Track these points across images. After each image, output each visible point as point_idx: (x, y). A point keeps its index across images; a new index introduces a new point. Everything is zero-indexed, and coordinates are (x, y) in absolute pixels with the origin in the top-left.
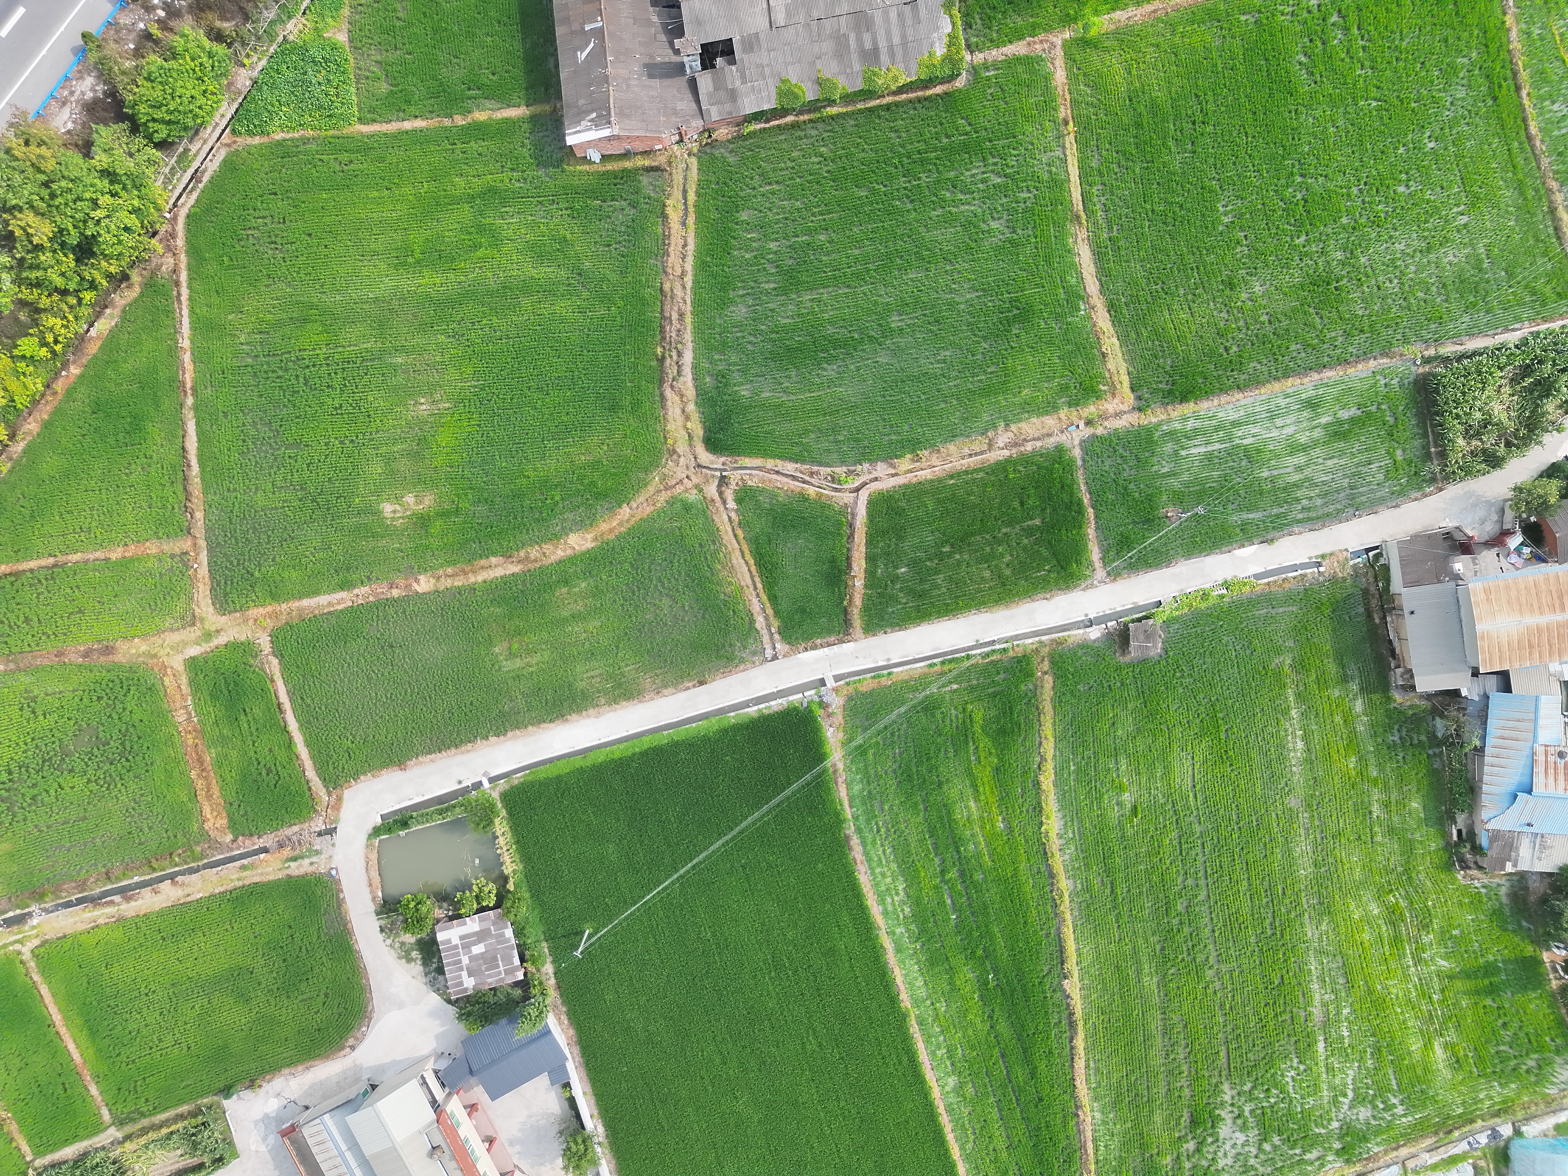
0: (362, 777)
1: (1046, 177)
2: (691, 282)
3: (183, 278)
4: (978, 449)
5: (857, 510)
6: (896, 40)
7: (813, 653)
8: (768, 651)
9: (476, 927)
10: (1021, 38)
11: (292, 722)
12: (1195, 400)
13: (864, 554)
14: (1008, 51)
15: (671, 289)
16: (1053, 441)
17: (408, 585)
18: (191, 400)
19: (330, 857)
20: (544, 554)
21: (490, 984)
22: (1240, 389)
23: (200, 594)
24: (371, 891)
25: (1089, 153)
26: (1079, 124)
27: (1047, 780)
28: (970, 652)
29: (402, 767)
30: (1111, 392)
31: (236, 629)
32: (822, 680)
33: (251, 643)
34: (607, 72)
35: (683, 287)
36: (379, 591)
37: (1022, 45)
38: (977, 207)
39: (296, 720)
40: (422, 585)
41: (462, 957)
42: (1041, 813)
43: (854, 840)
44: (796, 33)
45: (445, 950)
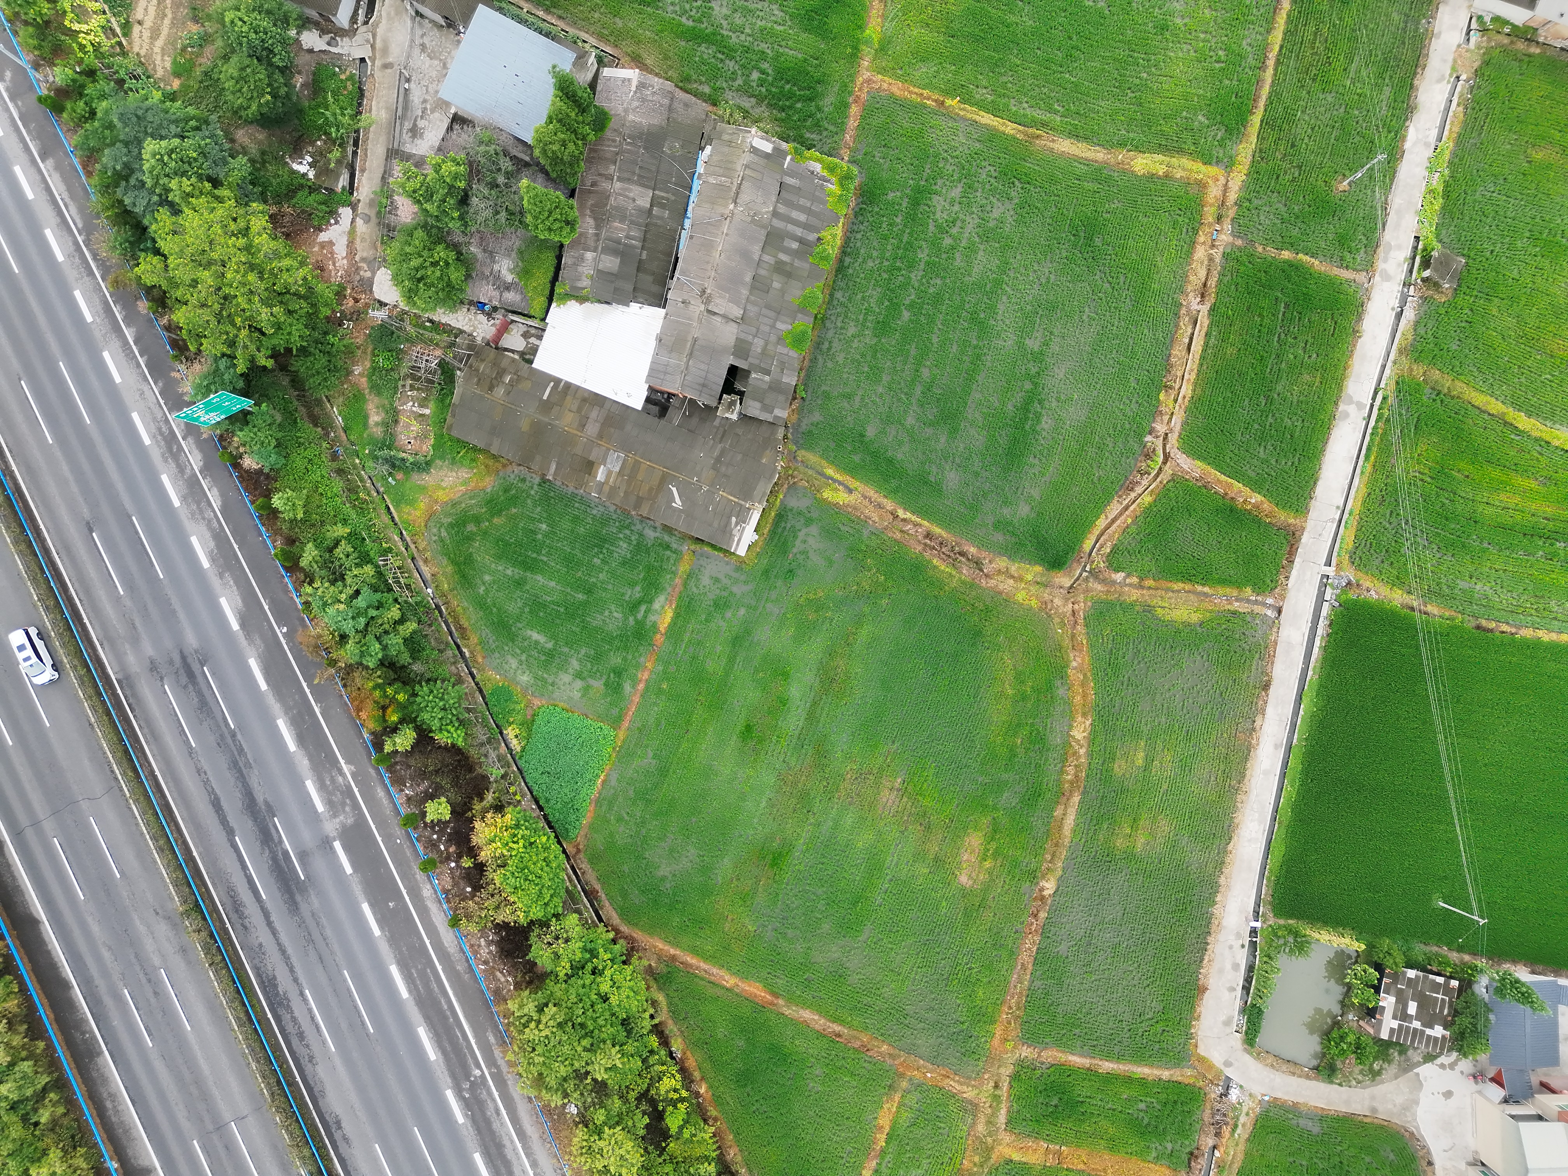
0: (1193, 1031)
1: (979, 146)
2: (905, 509)
3: (672, 951)
4: (1190, 331)
5: (1185, 467)
6: (802, 218)
7: (1294, 573)
8: (1269, 613)
9: (1392, 999)
10: (847, 106)
11: (1111, 1065)
12: (1252, 113)
13: (1230, 480)
14: (852, 123)
15: (902, 531)
16: (1218, 259)
17: (1042, 898)
18: (781, 1002)
19: (1250, 1095)
20: (1076, 766)
21: (1449, 1015)
22: (1263, 67)
23: (953, 1085)
24: (1300, 1076)
25: (978, 96)
26: (947, 93)
27: (1523, 422)
28: (1369, 431)
29: (1203, 990)
30: (1202, 185)
31: (1002, 1070)
32: (1323, 576)
33: (1021, 1064)
34: (705, 488)
35: (904, 520)
36: (1033, 928)
37: (854, 109)
38: (972, 222)
39: (1111, 1061)
40: (1049, 886)
41: (1412, 1026)
42: (1548, 443)
43: (1484, 623)
44: (754, 304)
45: (1399, 1037)
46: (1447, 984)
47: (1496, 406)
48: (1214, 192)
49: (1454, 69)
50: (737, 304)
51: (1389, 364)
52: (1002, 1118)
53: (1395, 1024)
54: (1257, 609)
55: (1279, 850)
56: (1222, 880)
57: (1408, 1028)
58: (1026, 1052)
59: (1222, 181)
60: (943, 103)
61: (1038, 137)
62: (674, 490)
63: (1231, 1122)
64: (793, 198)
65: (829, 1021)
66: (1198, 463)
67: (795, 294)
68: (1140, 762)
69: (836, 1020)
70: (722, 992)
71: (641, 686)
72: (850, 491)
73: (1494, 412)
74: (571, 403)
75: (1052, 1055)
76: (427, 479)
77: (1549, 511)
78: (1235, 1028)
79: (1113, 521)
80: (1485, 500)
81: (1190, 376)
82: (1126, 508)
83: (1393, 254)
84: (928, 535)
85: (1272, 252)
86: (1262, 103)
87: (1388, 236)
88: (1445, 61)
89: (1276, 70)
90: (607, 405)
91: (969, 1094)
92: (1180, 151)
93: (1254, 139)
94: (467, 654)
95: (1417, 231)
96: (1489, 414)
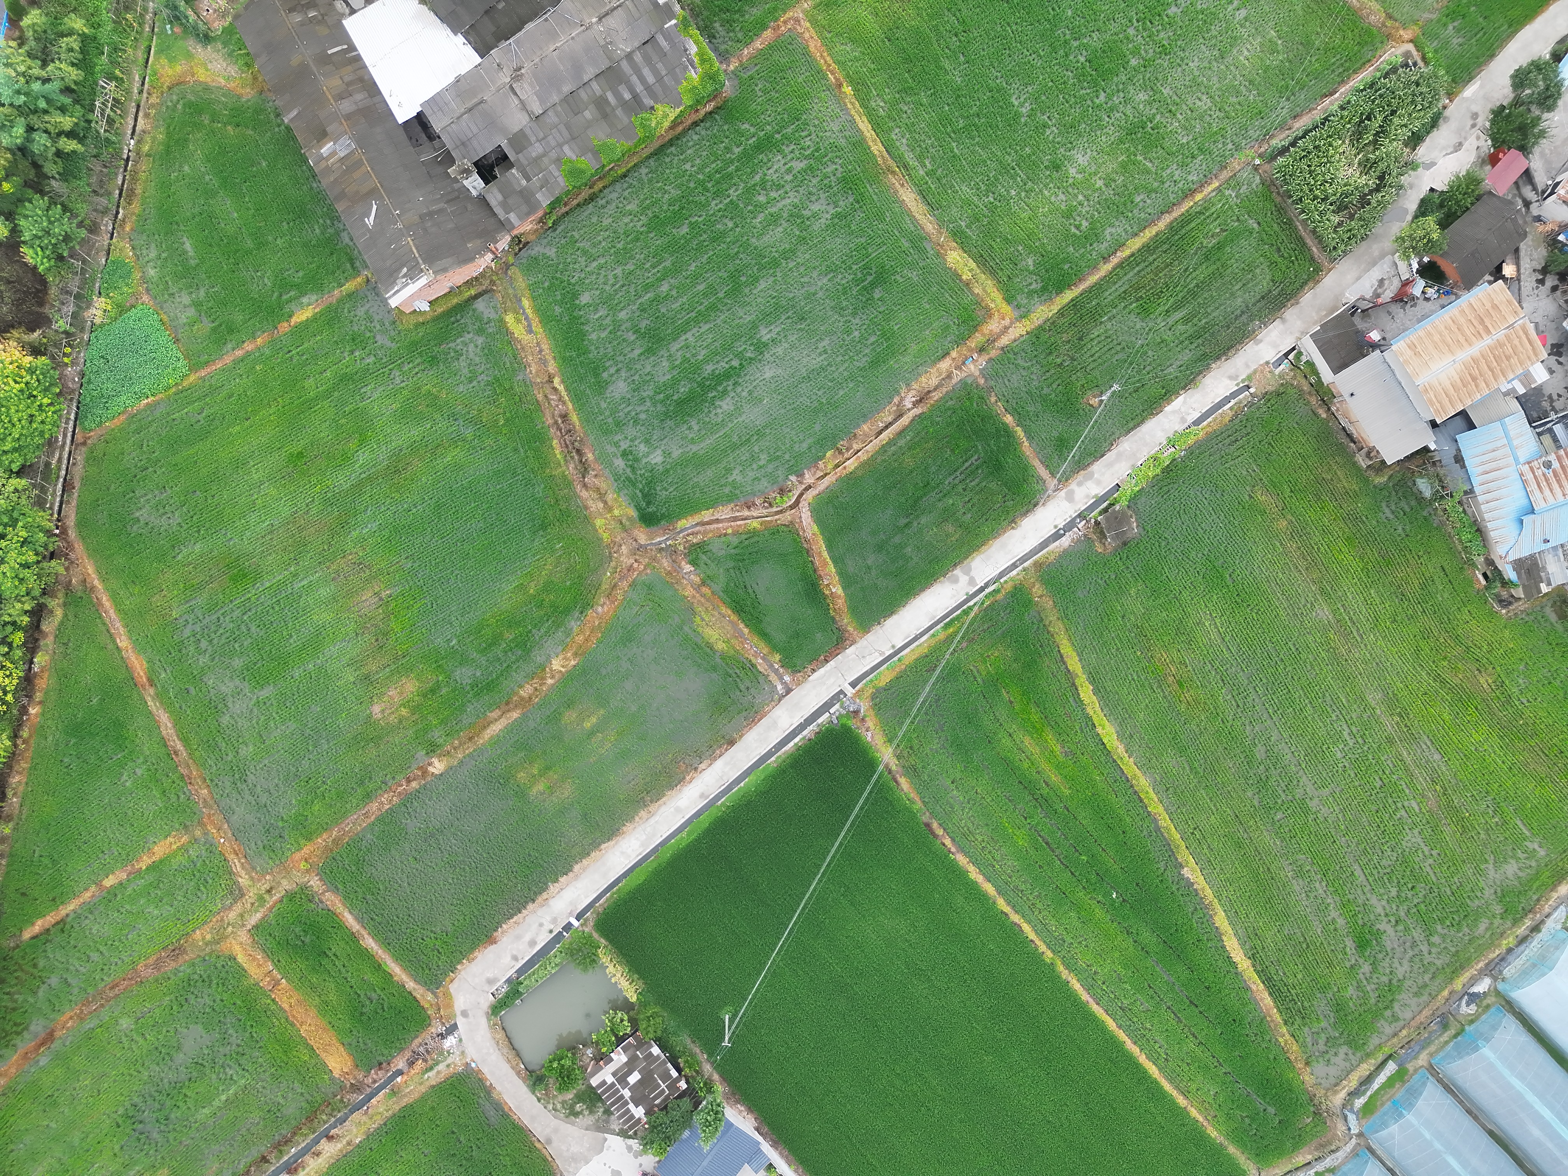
0: (459, 967)
1: (843, 142)
2: (562, 382)
3: (96, 582)
4: (890, 419)
5: (804, 523)
6: (651, 79)
7: (822, 671)
8: (779, 687)
9: (624, 1059)
10: (764, 27)
11: (373, 945)
12: (1069, 287)
13: (828, 560)
14: (758, 44)
15: (546, 396)
16: (955, 380)
17: (425, 772)
18: (152, 691)
19: (463, 1053)
20: (536, 689)
21: (657, 1106)
22: (1106, 259)
23: (237, 865)
24: (513, 1068)
25: (874, 104)
26: (852, 82)
27: (1086, 693)
28: (965, 607)
29: (492, 941)
30: (988, 314)
31: (285, 882)
32: (841, 692)
33: (304, 888)
34: (400, 225)
35: (555, 389)
36: (400, 789)
37: (768, 34)
38: (793, 198)
39: (376, 941)
40: (438, 766)
41: (622, 1092)
42: (1094, 725)
43: (935, 825)
44: (557, 114)
45: (604, 1092)
46: (678, 1080)
47: (1074, 664)
48: (993, 326)
49: (1249, 378)
50: (542, 101)
51: (1020, 568)
52: (254, 919)
53: (610, 1080)
54: (773, 677)
55: (638, 878)
56: (577, 868)
57: (618, 1091)
58: (315, 883)
59: (1007, 322)
60: (840, 86)
61: (893, 173)
62: (375, 207)
63: (430, 1062)
64: (655, 58)
65: (178, 736)
66: (815, 528)
67: (599, 136)
68: (587, 725)
69: (185, 740)
70: (111, 646)
71: (239, 353)
72: (530, 331)
73: (1070, 668)
74: (348, 74)
75: (333, 901)
76: (200, 52)
77: (1054, 778)
78: (493, 990)
79: (717, 521)
80: (1011, 731)
81: (863, 456)
82: (735, 519)
83: (1089, 484)
84: (565, 417)
85: (1000, 408)
86: (1082, 287)
87: (1097, 467)
88: (1247, 366)
89: (1114, 269)
90: (376, 99)
91: (244, 880)
92: (992, 273)
93: (1055, 309)
94: (120, 216)
95: (1122, 481)
96: (1067, 668)
